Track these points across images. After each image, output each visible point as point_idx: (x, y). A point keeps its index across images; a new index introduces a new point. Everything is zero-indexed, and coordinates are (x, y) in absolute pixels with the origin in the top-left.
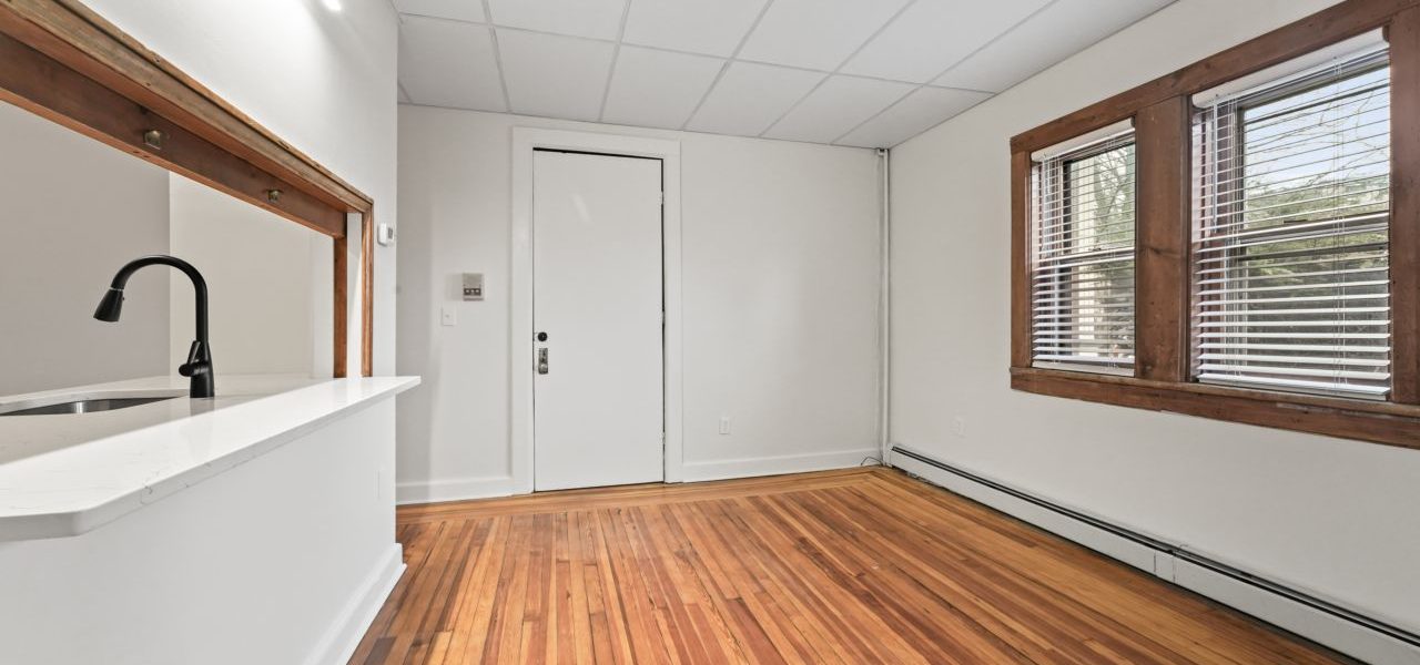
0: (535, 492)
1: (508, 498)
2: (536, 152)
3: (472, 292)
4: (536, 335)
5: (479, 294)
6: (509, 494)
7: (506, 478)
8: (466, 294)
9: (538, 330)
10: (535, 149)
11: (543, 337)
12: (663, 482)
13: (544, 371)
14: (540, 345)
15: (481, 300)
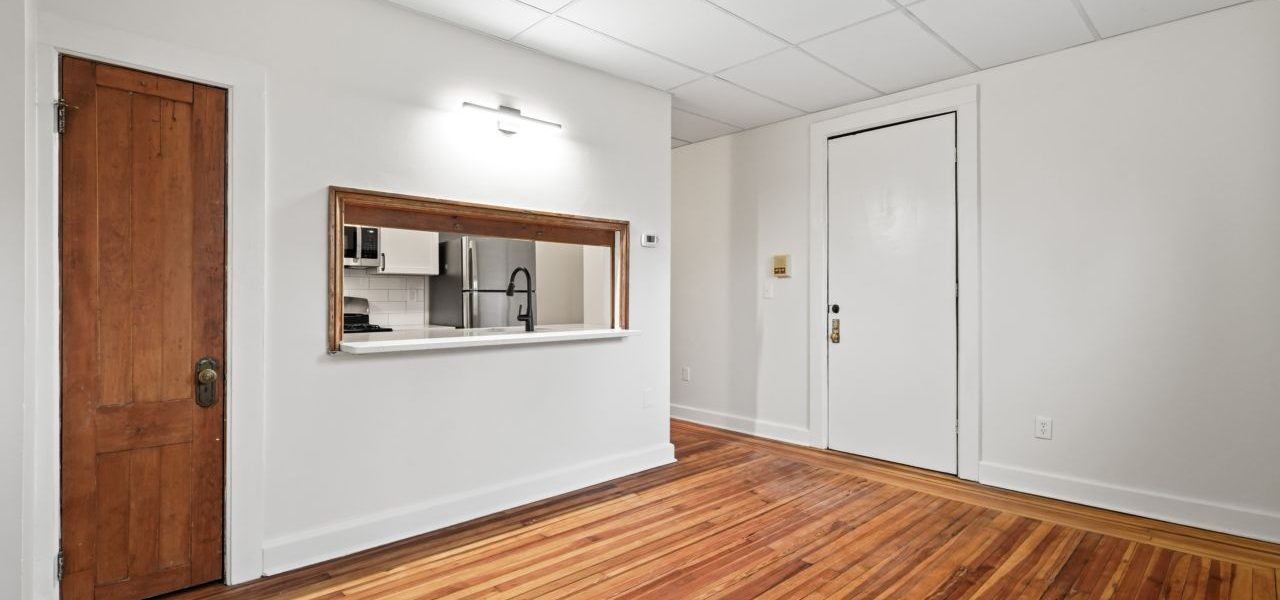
0: (828, 449)
1: (805, 448)
2: (830, 141)
3: (780, 271)
4: (831, 308)
5: (784, 272)
6: (808, 445)
7: (804, 429)
8: (776, 273)
9: (832, 303)
10: (830, 138)
11: (836, 309)
12: (956, 476)
13: (836, 340)
14: (833, 316)
15: (786, 277)
